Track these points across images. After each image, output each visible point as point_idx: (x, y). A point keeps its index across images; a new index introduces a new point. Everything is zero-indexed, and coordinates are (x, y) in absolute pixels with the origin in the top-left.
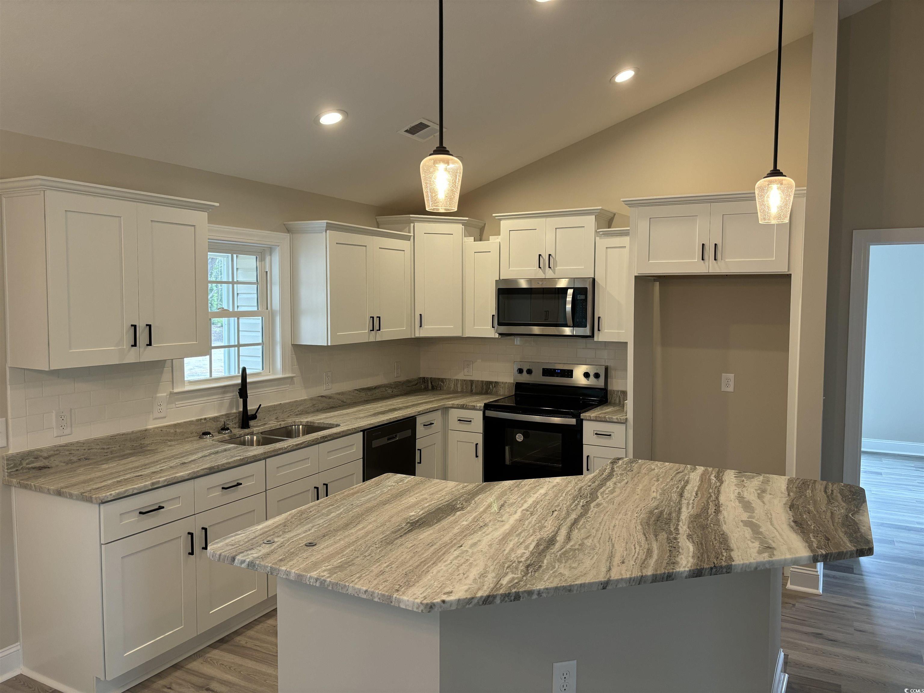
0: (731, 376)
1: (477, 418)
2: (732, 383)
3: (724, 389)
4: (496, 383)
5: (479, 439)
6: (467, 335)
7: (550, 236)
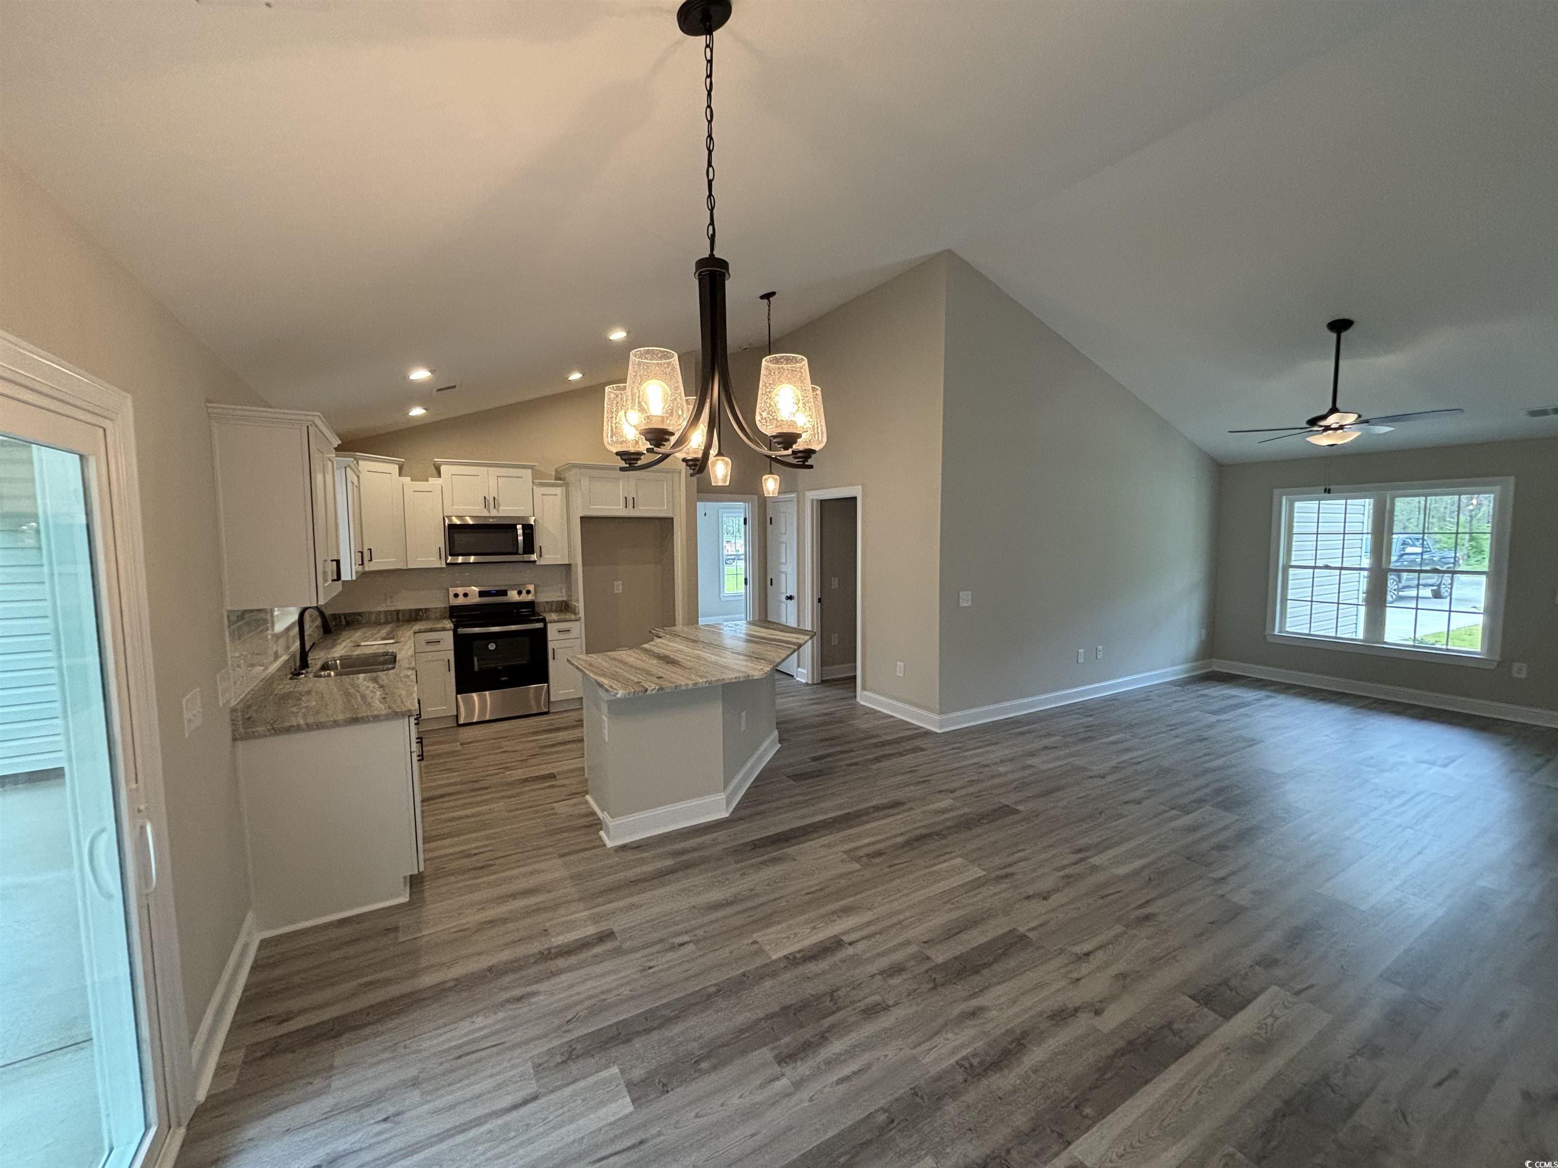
0: (620, 582)
1: (448, 638)
2: (621, 587)
3: (616, 592)
4: (427, 610)
5: (451, 656)
6: (410, 567)
7: (493, 482)
